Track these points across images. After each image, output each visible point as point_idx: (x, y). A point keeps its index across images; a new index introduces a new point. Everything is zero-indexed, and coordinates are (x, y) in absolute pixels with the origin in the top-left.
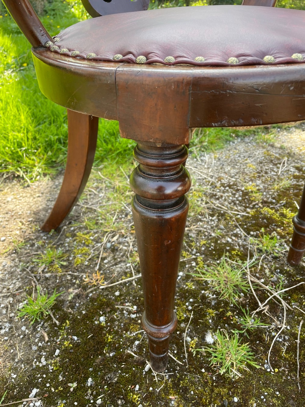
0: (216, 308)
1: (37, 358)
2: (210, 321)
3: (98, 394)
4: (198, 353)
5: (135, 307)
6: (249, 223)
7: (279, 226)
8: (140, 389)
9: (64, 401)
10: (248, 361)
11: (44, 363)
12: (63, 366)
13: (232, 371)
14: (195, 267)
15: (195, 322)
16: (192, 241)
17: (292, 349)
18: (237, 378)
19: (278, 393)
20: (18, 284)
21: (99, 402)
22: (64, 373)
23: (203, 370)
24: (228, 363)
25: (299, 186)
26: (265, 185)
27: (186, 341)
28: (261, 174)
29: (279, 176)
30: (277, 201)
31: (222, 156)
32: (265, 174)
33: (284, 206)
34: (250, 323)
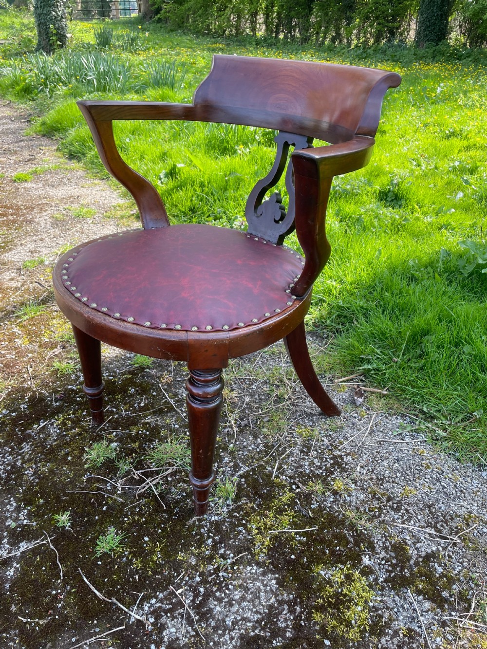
0: (139, 448)
2: (129, 445)
5: (143, 405)
7: (259, 505)
10: (92, 465)
13: (87, 455)
15: (128, 436)
18: (83, 458)
19: (69, 480)
21: (78, 399)
23: (91, 442)
24: (92, 453)
25: (371, 547)
26: (356, 503)
27: (113, 432)
28: (388, 501)
29: (394, 526)
30: (313, 510)
31: (429, 459)
32: (390, 506)
33: (304, 515)
34: (124, 467)
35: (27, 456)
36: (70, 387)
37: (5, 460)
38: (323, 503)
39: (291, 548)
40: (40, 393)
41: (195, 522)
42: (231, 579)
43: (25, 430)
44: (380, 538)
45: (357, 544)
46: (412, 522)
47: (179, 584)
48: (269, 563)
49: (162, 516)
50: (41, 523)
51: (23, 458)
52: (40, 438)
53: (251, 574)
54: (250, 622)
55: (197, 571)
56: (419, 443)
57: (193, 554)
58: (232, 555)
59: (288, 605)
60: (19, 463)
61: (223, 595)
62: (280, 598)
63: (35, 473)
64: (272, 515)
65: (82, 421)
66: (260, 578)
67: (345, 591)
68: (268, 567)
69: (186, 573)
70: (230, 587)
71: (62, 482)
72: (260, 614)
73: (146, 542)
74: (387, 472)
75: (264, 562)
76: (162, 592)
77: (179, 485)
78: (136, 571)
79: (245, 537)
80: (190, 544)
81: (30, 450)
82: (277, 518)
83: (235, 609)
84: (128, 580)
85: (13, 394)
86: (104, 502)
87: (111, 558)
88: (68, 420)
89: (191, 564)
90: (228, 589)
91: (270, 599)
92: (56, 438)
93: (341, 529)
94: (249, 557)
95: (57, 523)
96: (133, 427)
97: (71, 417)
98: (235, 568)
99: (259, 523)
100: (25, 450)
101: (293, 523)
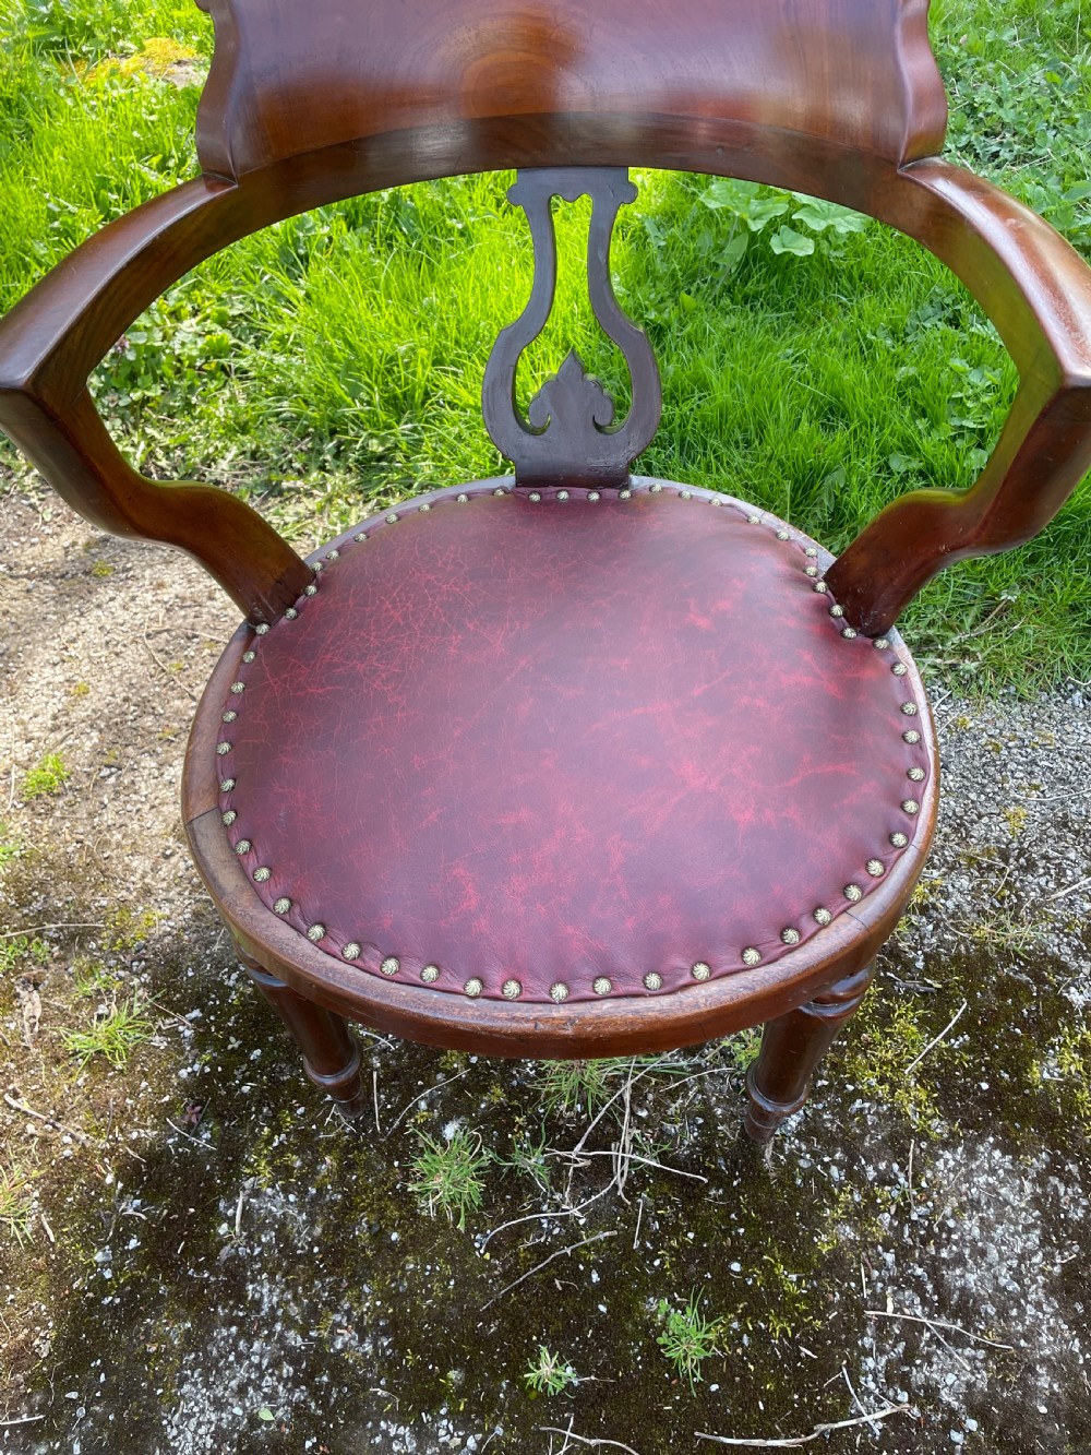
0: (511, 1093)
1: (231, 968)
2: (483, 1106)
3: (251, 1079)
9: (215, 1055)
10: (463, 1210)
11: (231, 983)
13: (428, 1200)
18: (424, 1213)
19: (452, 1283)
21: (246, 1089)
22: (239, 1018)
23: (396, 1164)
24: (433, 1185)
25: (1061, 967)
26: (969, 903)
27: (416, 1104)
28: (1006, 861)
29: (1054, 901)
30: (927, 972)
31: (983, 730)
32: (1017, 869)
33: (924, 994)
34: (532, 1161)
35: (294, 1310)
36: (183, 1073)
37: (255, 1359)
38: (923, 944)
39: (967, 1073)
40: (135, 1144)
41: (775, 1159)
42: (936, 1210)
43: (212, 1257)
44: (1057, 941)
46: (1069, 873)
47: (874, 1296)
48: (961, 1127)
49: (715, 1199)
50: (511, 1418)
51: (289, 1322)
52: (268, 1246)
53: (954, 1171)
54: (1035, 1253)
55: (874, 1245)
56: (943, 707)
57: (836, 1222)
58: (896, 1167)
59: (1055, 1175)
60: (295, 1339)
61: (954, 1248)
62: (1033, 1174)
63: (362, 1332)
64: (878, 1035)
65: (317, 1132)
66: (974, 1166)
68: (964, 1137)
69: (865, 1265)
70: (951, 1223)
71: (444, 1301)
72: (1034, 1226)
73: (744, 1274)
74: (952, 803)
75: (952, 1134)
76: (864, 1334)
77: (671, 1111)
78: (791, 1341)
79: (877, 1113)
80: (813, 1208)
81: (283, 1292)
82: (890, 1035)
83: (993, 1254)
84: (796, 1369)
85: (63, 1198)
86: (581, 1267)
87: (721, 1360)
88: (282, 1155)
89: (853, 1242)
90: (950, 1231)
91: (1022, 1190)
92: (304, 1217)
93: (995, 972)
94: (924, 1145)
95: (546, 1391)
96: (443, 1058)
97: (281, 1143)
98: (924, 1184)
99: (873, 1069)
100: (270, 1301)
101: (923, 1022)
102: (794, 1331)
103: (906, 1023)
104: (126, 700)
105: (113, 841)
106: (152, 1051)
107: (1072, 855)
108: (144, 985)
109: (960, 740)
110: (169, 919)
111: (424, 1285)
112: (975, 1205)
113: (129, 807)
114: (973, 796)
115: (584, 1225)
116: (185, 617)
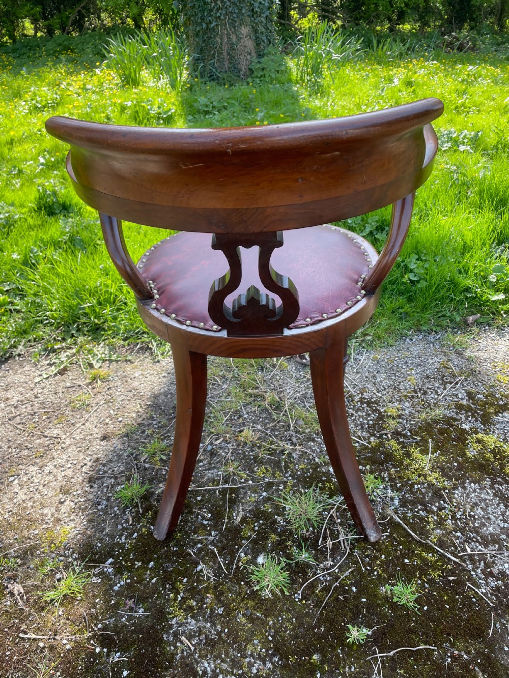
0: (279, 535)
1: (119, 535)
2: (269, 545)
4: (245, 568)
5: (210, 515)
6: (363, 455)
7: (394, 466)
8: (187, 582)
9: (129, 574)
10: (283, 588)
11: (123, 541)
12: (135, 548)
13: (265, 591)
14: (281, 491)
15: (255, 542)
16: (291, 462)
17: (326, 589)
18: (267, 597)
19: (294, 620)
20: (122, 468)
22: (135, 553)
23: (242, 583)
24: (265, 583)
25: (455, 420)
26: (413, 410)
27: (239, 556)
29: (440, 400)
30: (413, 435)
31: (384, 358)
32: (422, 395)
33: (416, 442)
34: (303, 556)
35: (225, 666)
36: (116, 588)
38: (406, 427)
39: (447, 463)
42: (464, 512)
44: (448, 412)
45: (452, 426)
46: (439, 391)
48: (455, 481)
49: (384, 540)
53: (462, 496)
55: (451, 532)
56: (367, 354)
57: (433, 529)
58: (442, 502)
59: (495, 484)
61: (479, 521)
62: (488, 486)
64: (409, 461)
65: (198, 586)
66: (467, 492)
67: (492, 447)
68: (459, 484)
70: (472, 513)
72: (500, 503)
73: (411, 562)
74: (388, 382)
75: (454, 484)
77: (349, 516)
78: (443, 577)
79: (424, 488)
80: (422, 528)
81: (214, 661)
82: (413, 460)
83: (493, 518)
84: (451, 587)
85: (75, 668)
86: (347, 588)
87: (422, 597)
88: (185, 602)
89: (443, 534)
90: (474, 516)
91: (488, 493)
92: (209, 624)
93: (435, 428)
94: (447, 491)
95: (359, 643)
96: (242, 533)
97: (182, 598)
98: (455, 504)
99: (414, 473)
100: (211, 668)
101: (422, 452)
102: (442, 573)
103: (416, 454)
104: (9, 447)
105: (29, 506)
106: (94, 585)
107: (437, 385)
108: (76, 559)
109: (378, 363)
110: (75, 528)
111: (282, 627)
112: (476, 504)
113: (31, 489)
114: (393, 378)
115: (338, 572)
116: (26, 408)
